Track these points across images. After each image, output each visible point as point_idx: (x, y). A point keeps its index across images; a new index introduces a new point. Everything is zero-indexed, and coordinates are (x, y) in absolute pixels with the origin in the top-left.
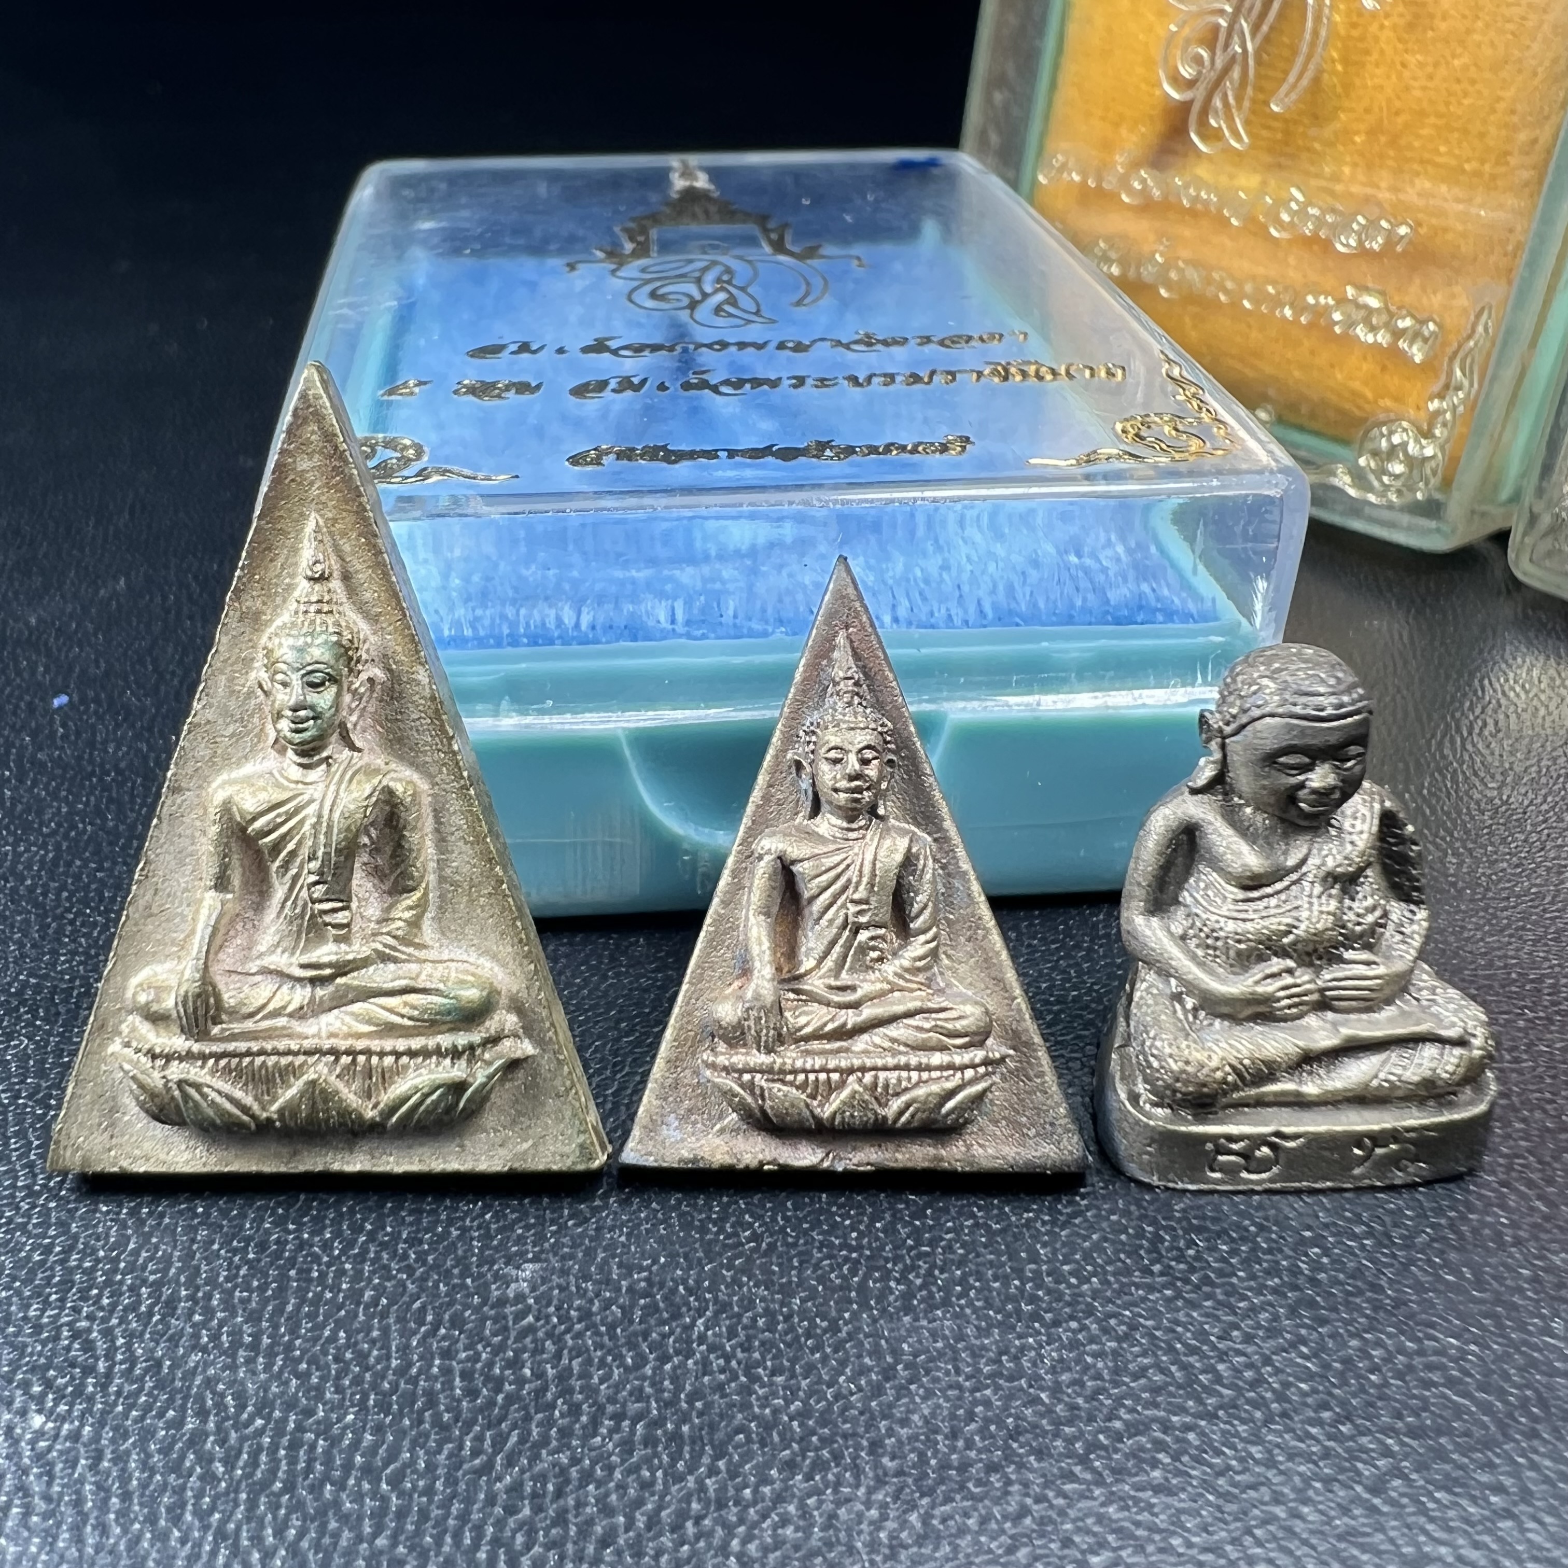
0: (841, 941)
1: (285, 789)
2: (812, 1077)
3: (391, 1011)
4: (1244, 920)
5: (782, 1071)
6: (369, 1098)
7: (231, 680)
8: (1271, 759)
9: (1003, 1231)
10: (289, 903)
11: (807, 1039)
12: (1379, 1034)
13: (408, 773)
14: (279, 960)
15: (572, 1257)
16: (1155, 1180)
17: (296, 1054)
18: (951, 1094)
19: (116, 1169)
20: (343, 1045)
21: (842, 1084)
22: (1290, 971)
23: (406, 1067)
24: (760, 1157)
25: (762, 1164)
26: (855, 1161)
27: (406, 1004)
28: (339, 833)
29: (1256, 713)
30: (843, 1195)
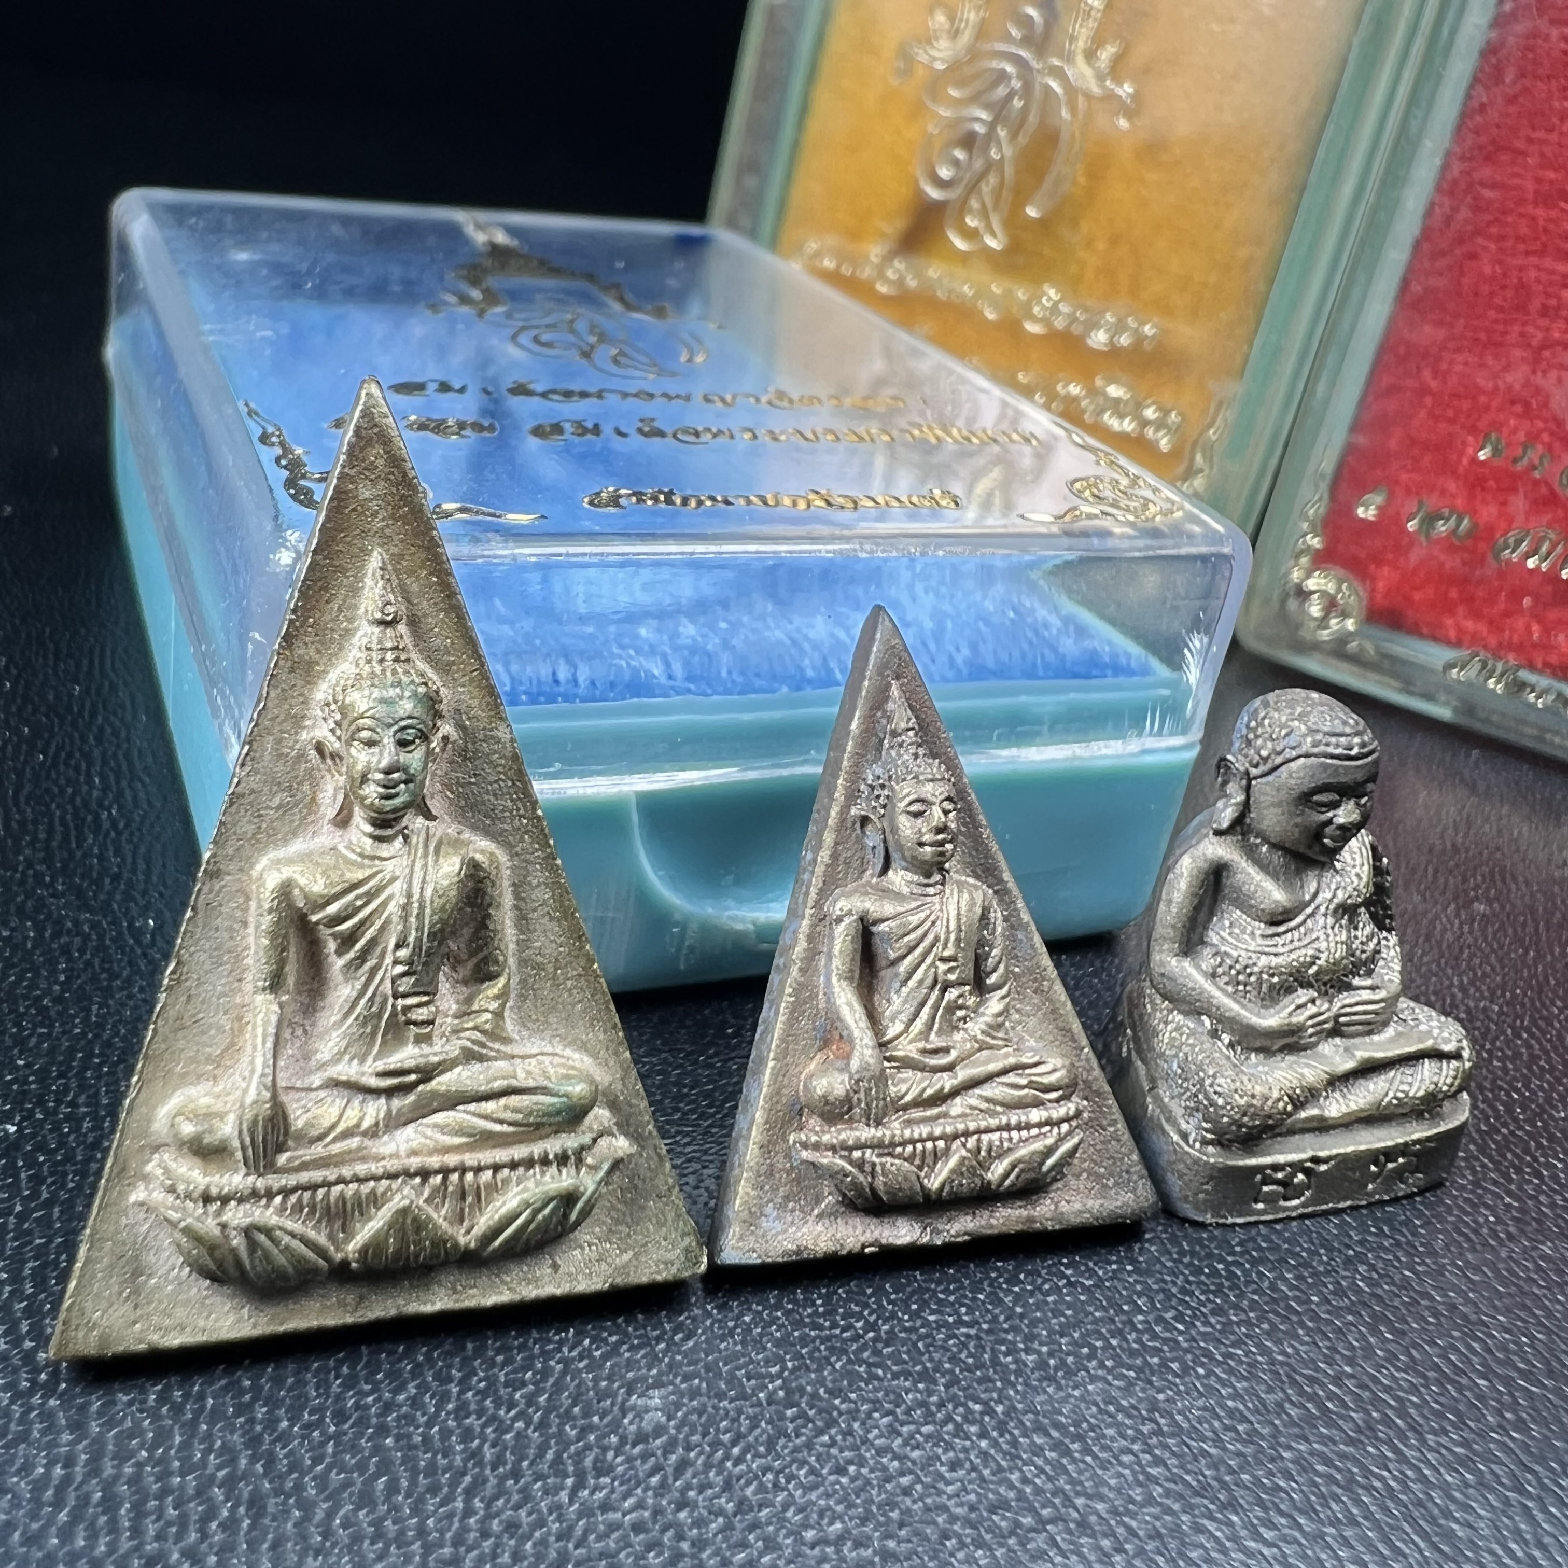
0: (930, 1002)
1: (362, 866)
3: (486, 1117)
4: (1276, 955)
5: (893, 1145)
6: (462, 1220)
7: (279, 741)
8: (1306, 799)
10: (363, 1002)
11: (908, 1107)
12: (1390, 1054)
13: (488, 843)
14: (347, 1070)
16: (1209, 1219)
17: (377, 1178)
18: (1050, 1151)
19: (142, 1347)
21: (947, 1151)
22: (1313, 1001)
23: (506, 1182)
24: (863, 1239)
25: (864, 1247)
26: (953, 1232)
27: (506, 1108)
28: (434, 913)
29: (1289, 754)
30: (936, 1271)
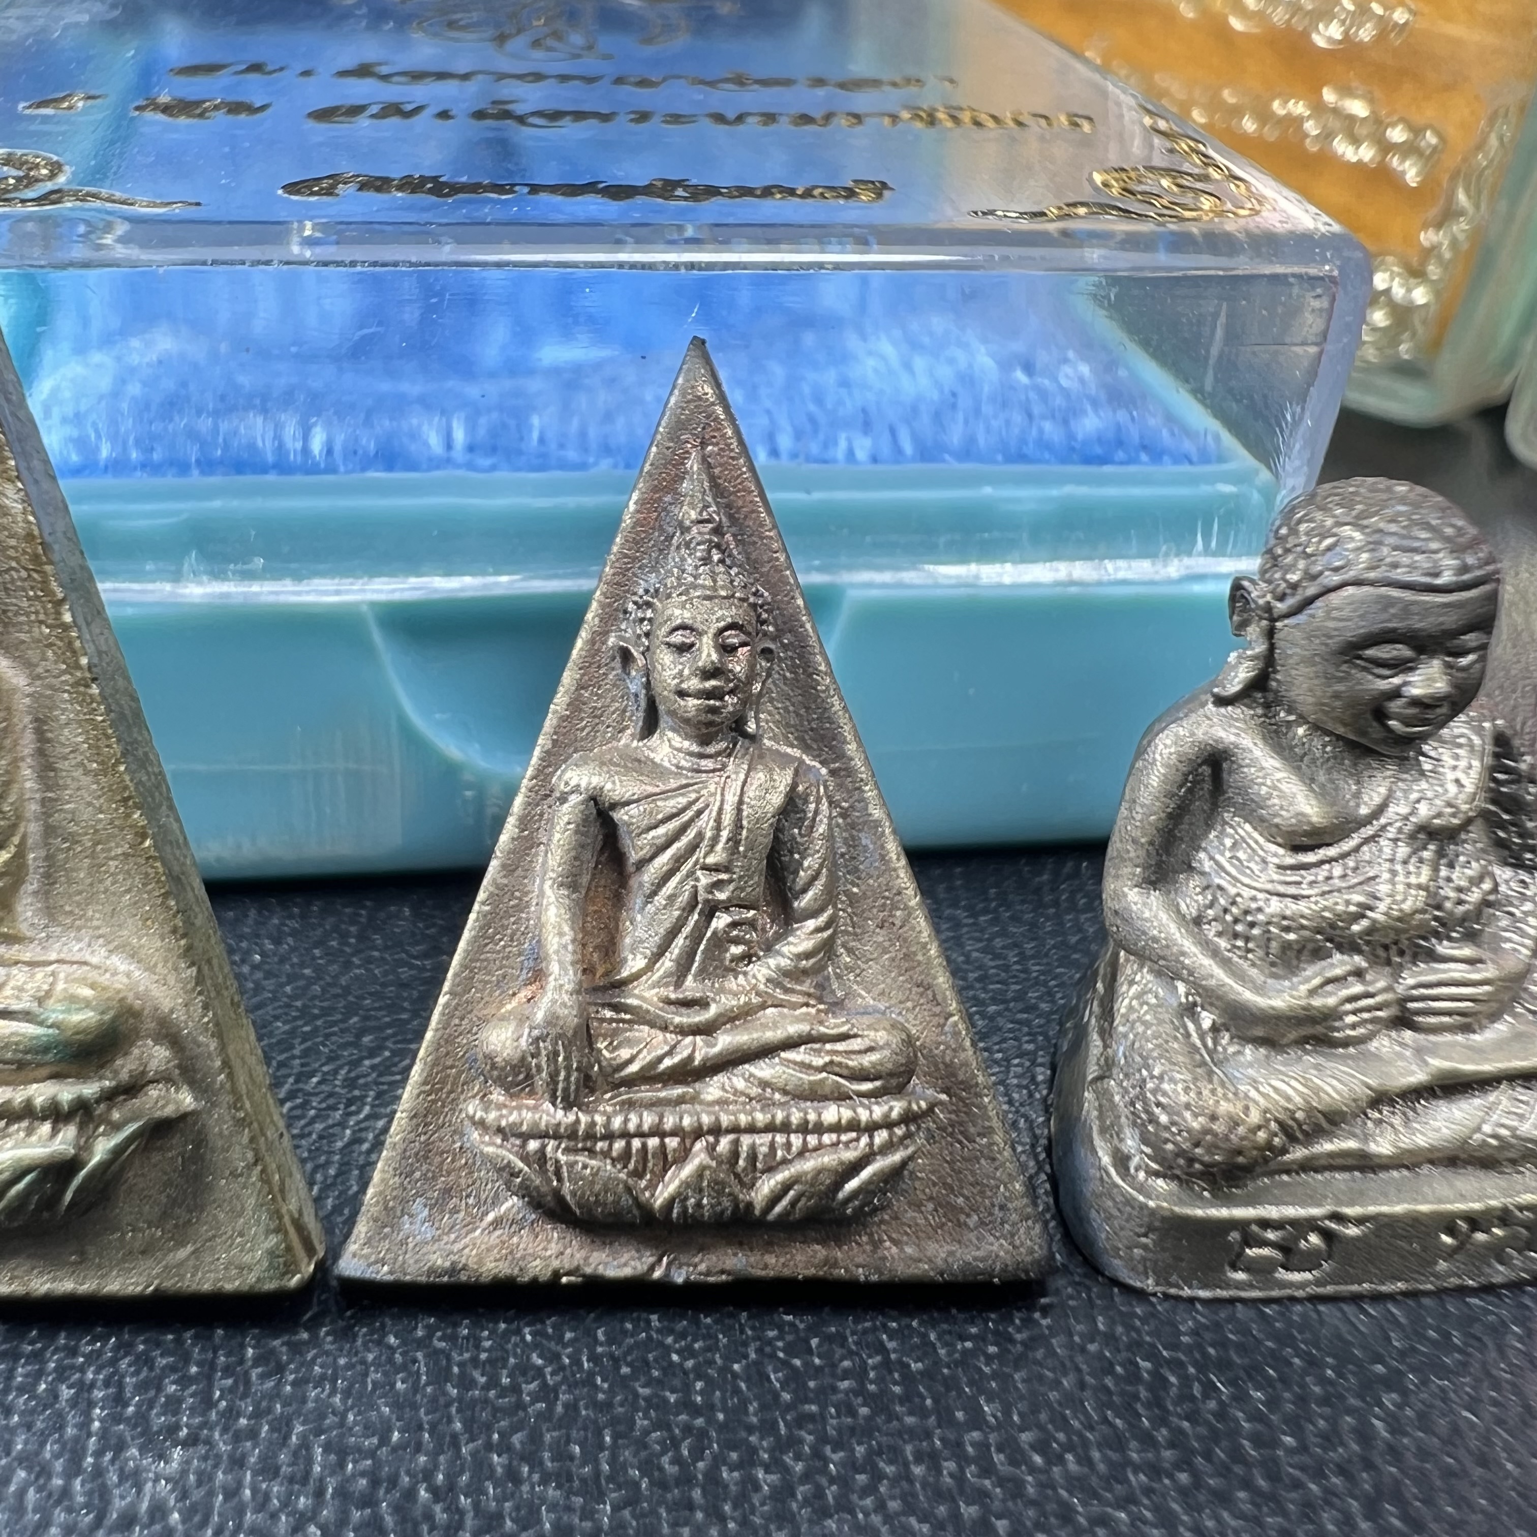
0: (686, 930)
2: (636, 1143)
4: (1295, 897)
5: (590, 1136)
8: (1352, 653)
9: (929, 1375)
11: (631, 1082)
12: (1487, 1067)
16: (1150, 1284)
18: (855, 1168)
21: (684, 1154)
22: (1359, 974)
24: (556, 1264)
25: (557, 1275)
26: (702, 1267)
29: (1331, 580)
30: (683, 1317)
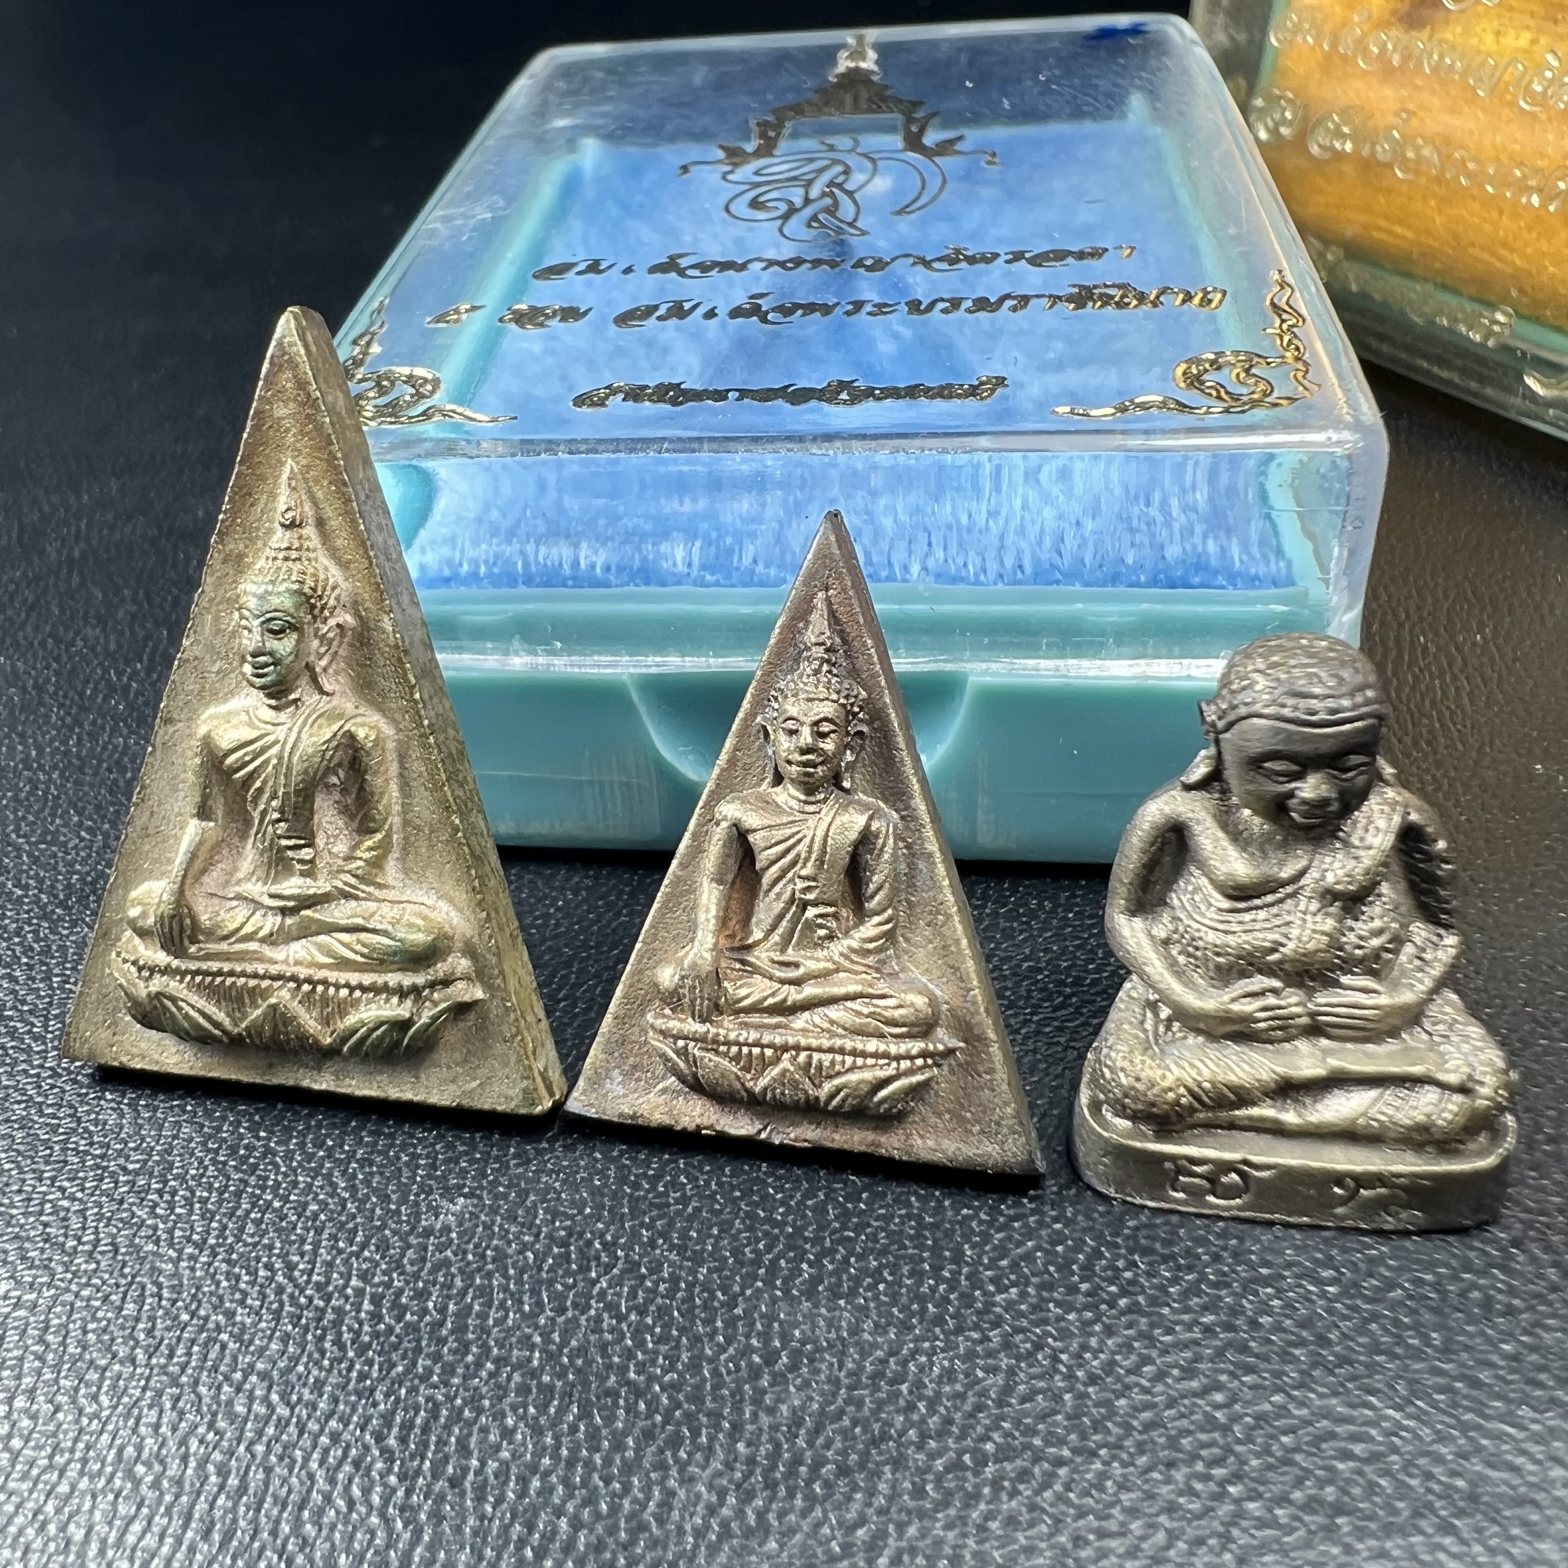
0: (788, 917)
1: (255, 728)
2: (745, 1050)
3: (346, 945)
5: (715, 1041)
6: (327, 1025)
7: (217, 619)
8: (1256, 763)
9: (935, 1226)
10: (261, 837)
11: (748, 1010)
13: (375, 718)
14: (255, 889)
15: (505, 1196)
17: (263, 977)
18: (884, 1083)
20: (303, 972)
21: (776, 1061)
22: (1275, 991)
23: (358, 1001)
24: (699, 1121)
25: (699, 1128)
26: (792, 1136)
27: (359, 941)
28: (298, 775)
29: (1243, 711)
